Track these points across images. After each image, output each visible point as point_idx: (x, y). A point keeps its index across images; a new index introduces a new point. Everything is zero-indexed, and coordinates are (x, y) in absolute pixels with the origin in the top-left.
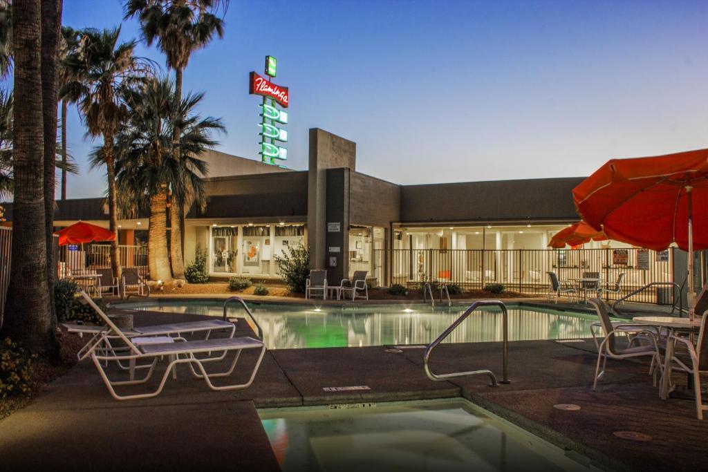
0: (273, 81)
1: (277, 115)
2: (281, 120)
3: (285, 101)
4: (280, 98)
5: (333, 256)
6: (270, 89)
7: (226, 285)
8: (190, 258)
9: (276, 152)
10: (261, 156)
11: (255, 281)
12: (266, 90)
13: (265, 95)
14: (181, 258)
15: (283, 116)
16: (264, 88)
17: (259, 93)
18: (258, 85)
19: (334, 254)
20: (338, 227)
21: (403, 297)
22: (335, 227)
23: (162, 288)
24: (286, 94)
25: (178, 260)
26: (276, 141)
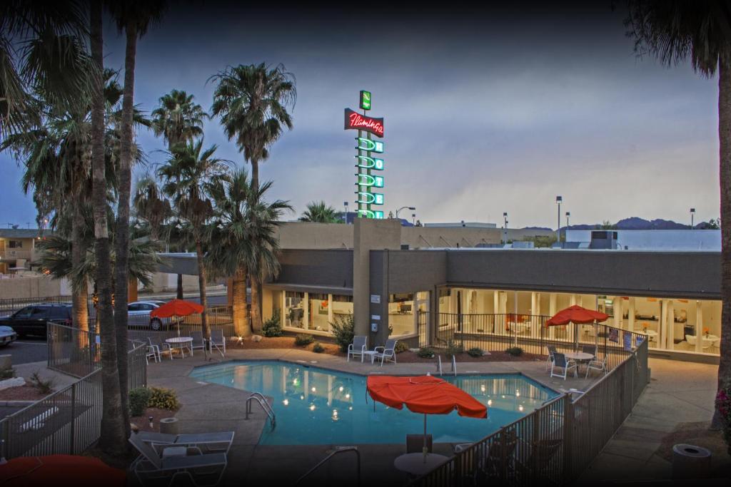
0: (368, 114)
1: (372, 146)
2: (377, 150)
3: (380, 131)
4: (375, 129)
5: (374, 323)
6: (364, 123)
7: (293, 339)
8: (268, 315)
9: (372, 181)
10: (357, 186)
11: (316, 337)
12: (361, 124)
13: (361, 128)
14: (259, 316)
15: (379, 147)
16: (358, 122)
17: (354, 127)
18: (353, 121)
19: (375, 321)
20: (379, 299)
21: (430, 360)
22: (376, 299)
23: (242, 343)
24: (382, 125)
25: (257, 318)
26: (372, 171)
